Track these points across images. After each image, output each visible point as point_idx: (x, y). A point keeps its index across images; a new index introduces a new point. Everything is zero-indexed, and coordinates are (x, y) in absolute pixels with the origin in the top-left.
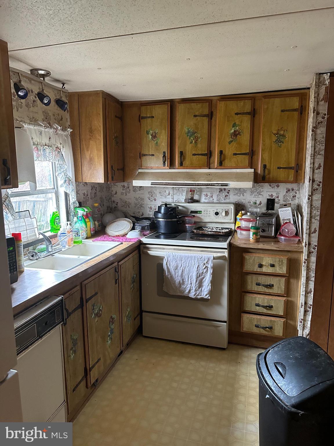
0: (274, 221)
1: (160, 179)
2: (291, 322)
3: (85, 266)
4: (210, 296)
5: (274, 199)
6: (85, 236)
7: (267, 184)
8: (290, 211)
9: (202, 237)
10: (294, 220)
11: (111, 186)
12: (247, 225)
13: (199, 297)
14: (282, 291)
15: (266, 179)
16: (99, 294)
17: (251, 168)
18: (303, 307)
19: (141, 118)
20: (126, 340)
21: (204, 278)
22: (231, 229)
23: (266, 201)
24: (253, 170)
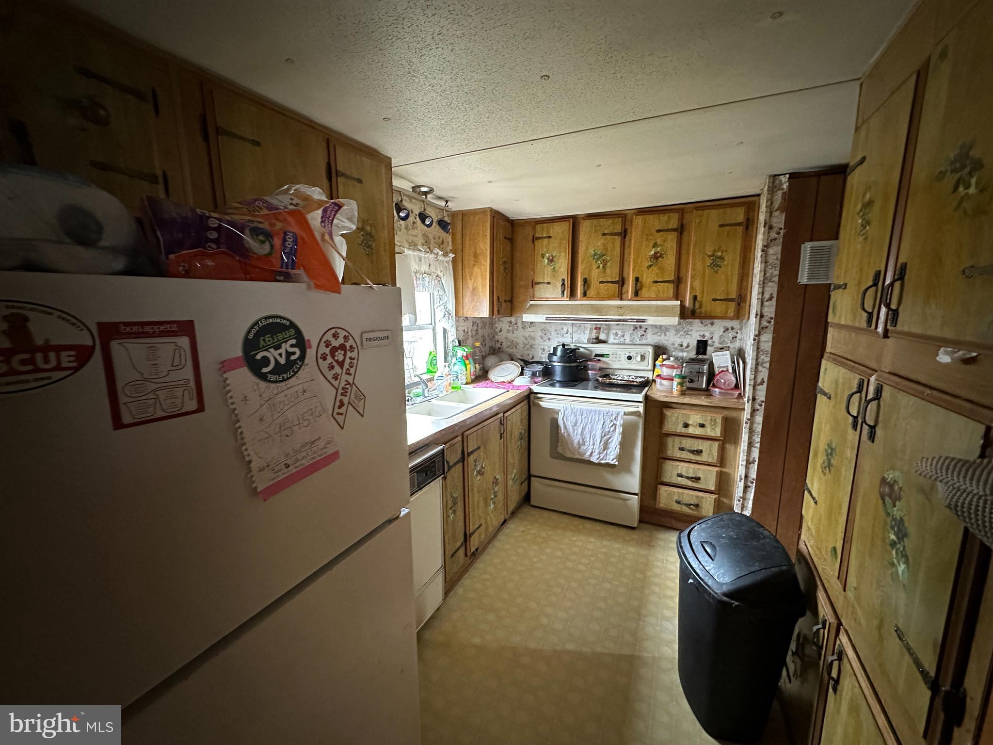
0: (705, 369)
1: (557, 313)
2: (725, 500)
3: (467, 414)
4: (619, 461)
5: (706, 341)
6: (465, 381)
7: (697, 321)
8: (729, 357)
9: (610, 387)
10: (733, 368)
11: (495, 321)
12: (670, 374)
13: (603, 462)
14: (713, 458)
15: (696, 315)
16: (482, 448)
17: (677, 299)
18: (743, 481)
19: (535, 239)
20: (511, 507)
21: (610, 438)
22: (648, 378)
23: (696, 342)
24: (678, 303)
